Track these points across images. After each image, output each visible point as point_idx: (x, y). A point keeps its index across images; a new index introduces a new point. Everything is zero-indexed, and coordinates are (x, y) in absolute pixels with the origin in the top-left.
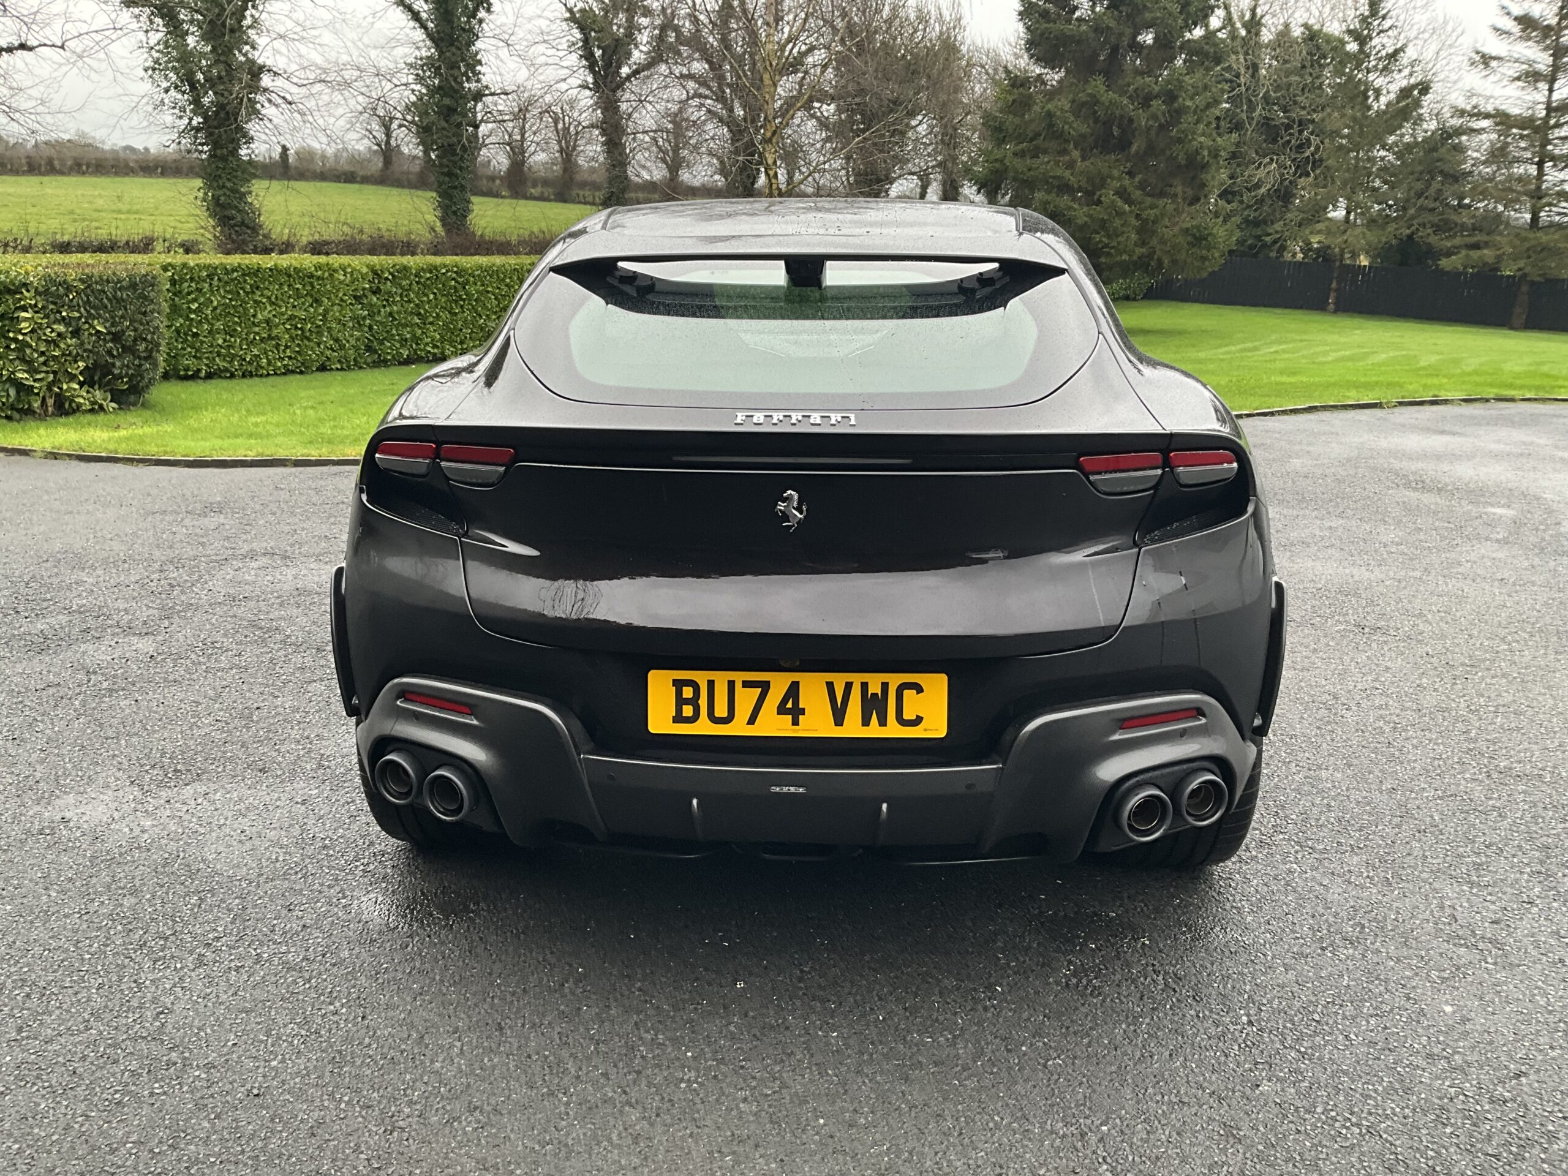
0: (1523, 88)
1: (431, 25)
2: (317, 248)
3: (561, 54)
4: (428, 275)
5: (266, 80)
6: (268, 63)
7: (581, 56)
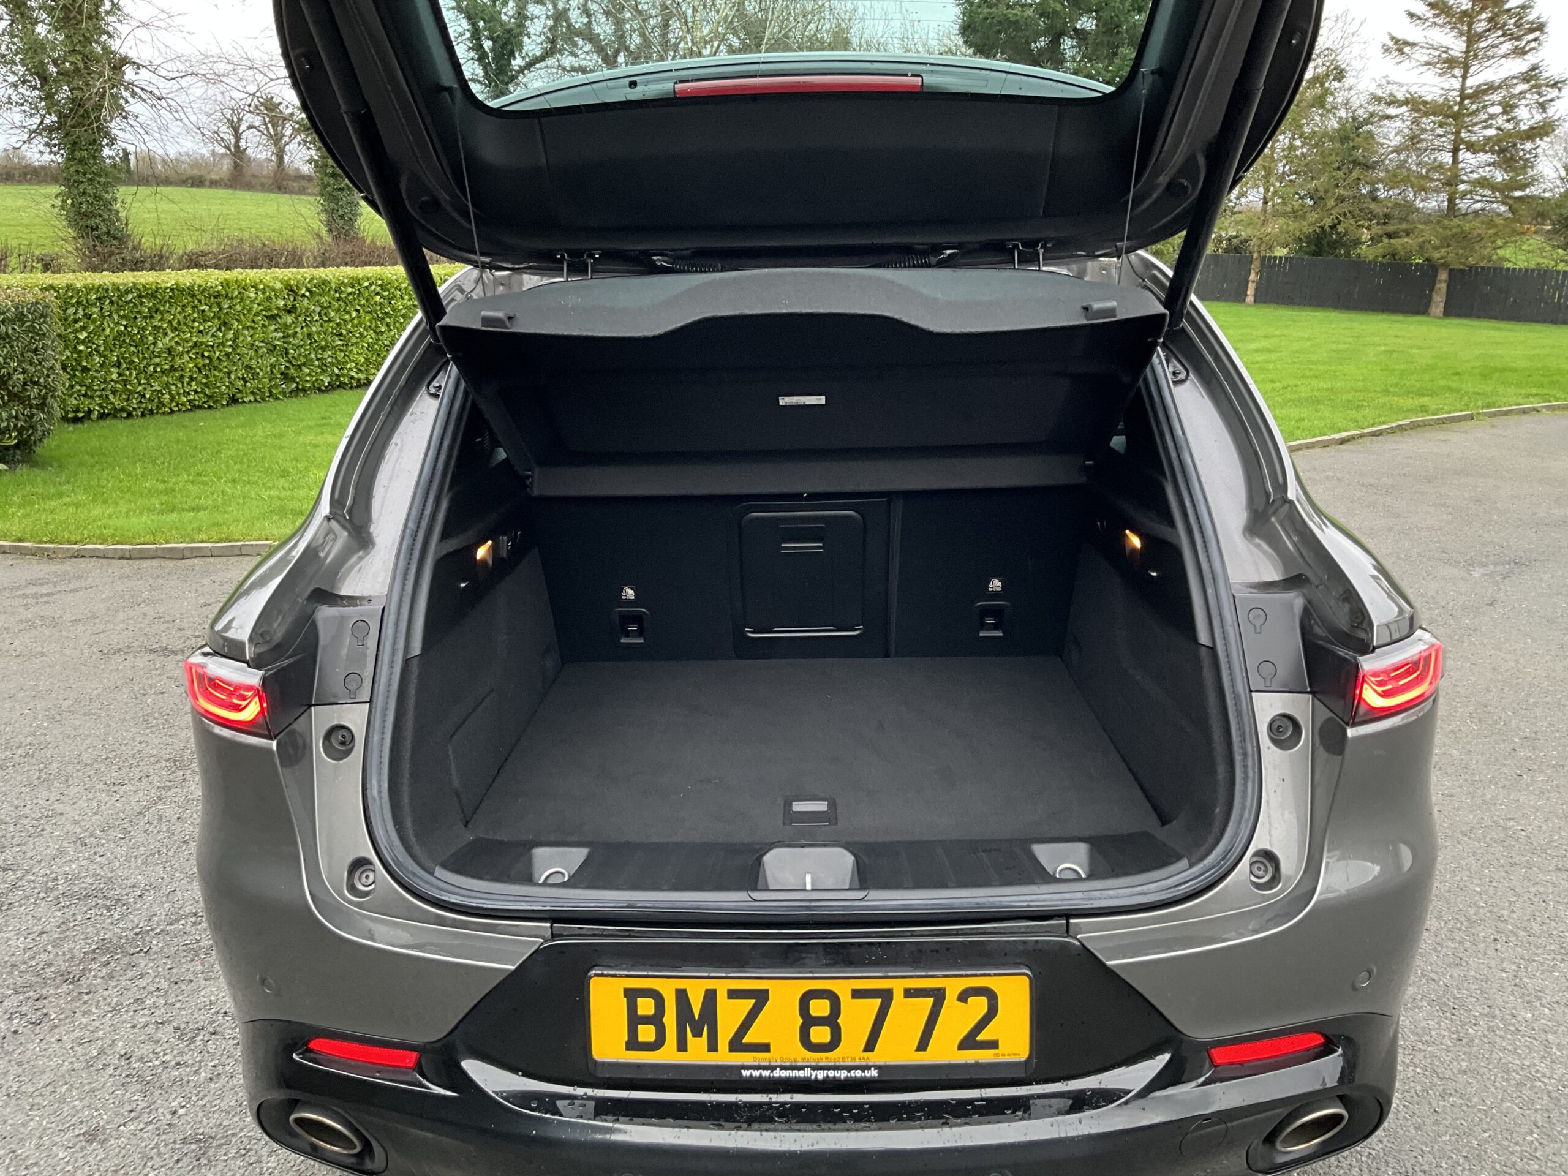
0: (1440, 75)
2: (194, 262)
4: (350, 290)
5: (129, 73)
6: (132, 54)
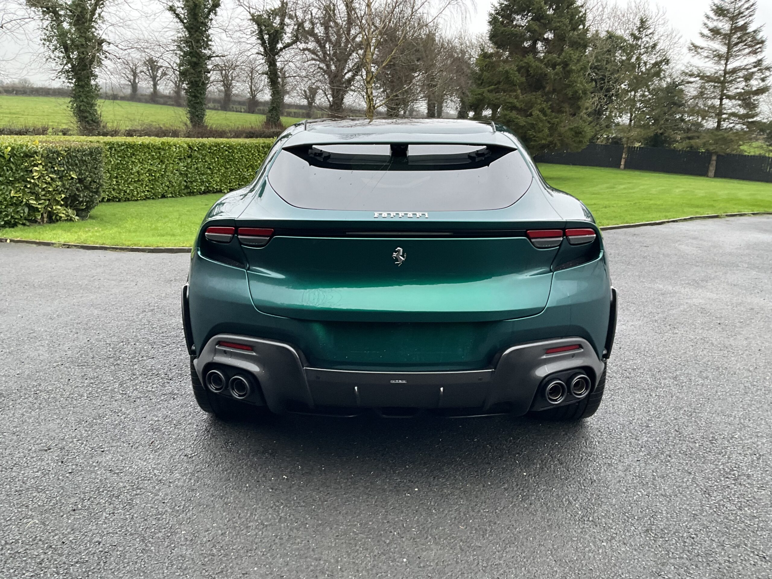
0: (715, 63)
1: (185, 21)
2: (130, 134)
3: (248, 37)
5: (105, 47)
6: (107, 38)
7: (258, 38)
